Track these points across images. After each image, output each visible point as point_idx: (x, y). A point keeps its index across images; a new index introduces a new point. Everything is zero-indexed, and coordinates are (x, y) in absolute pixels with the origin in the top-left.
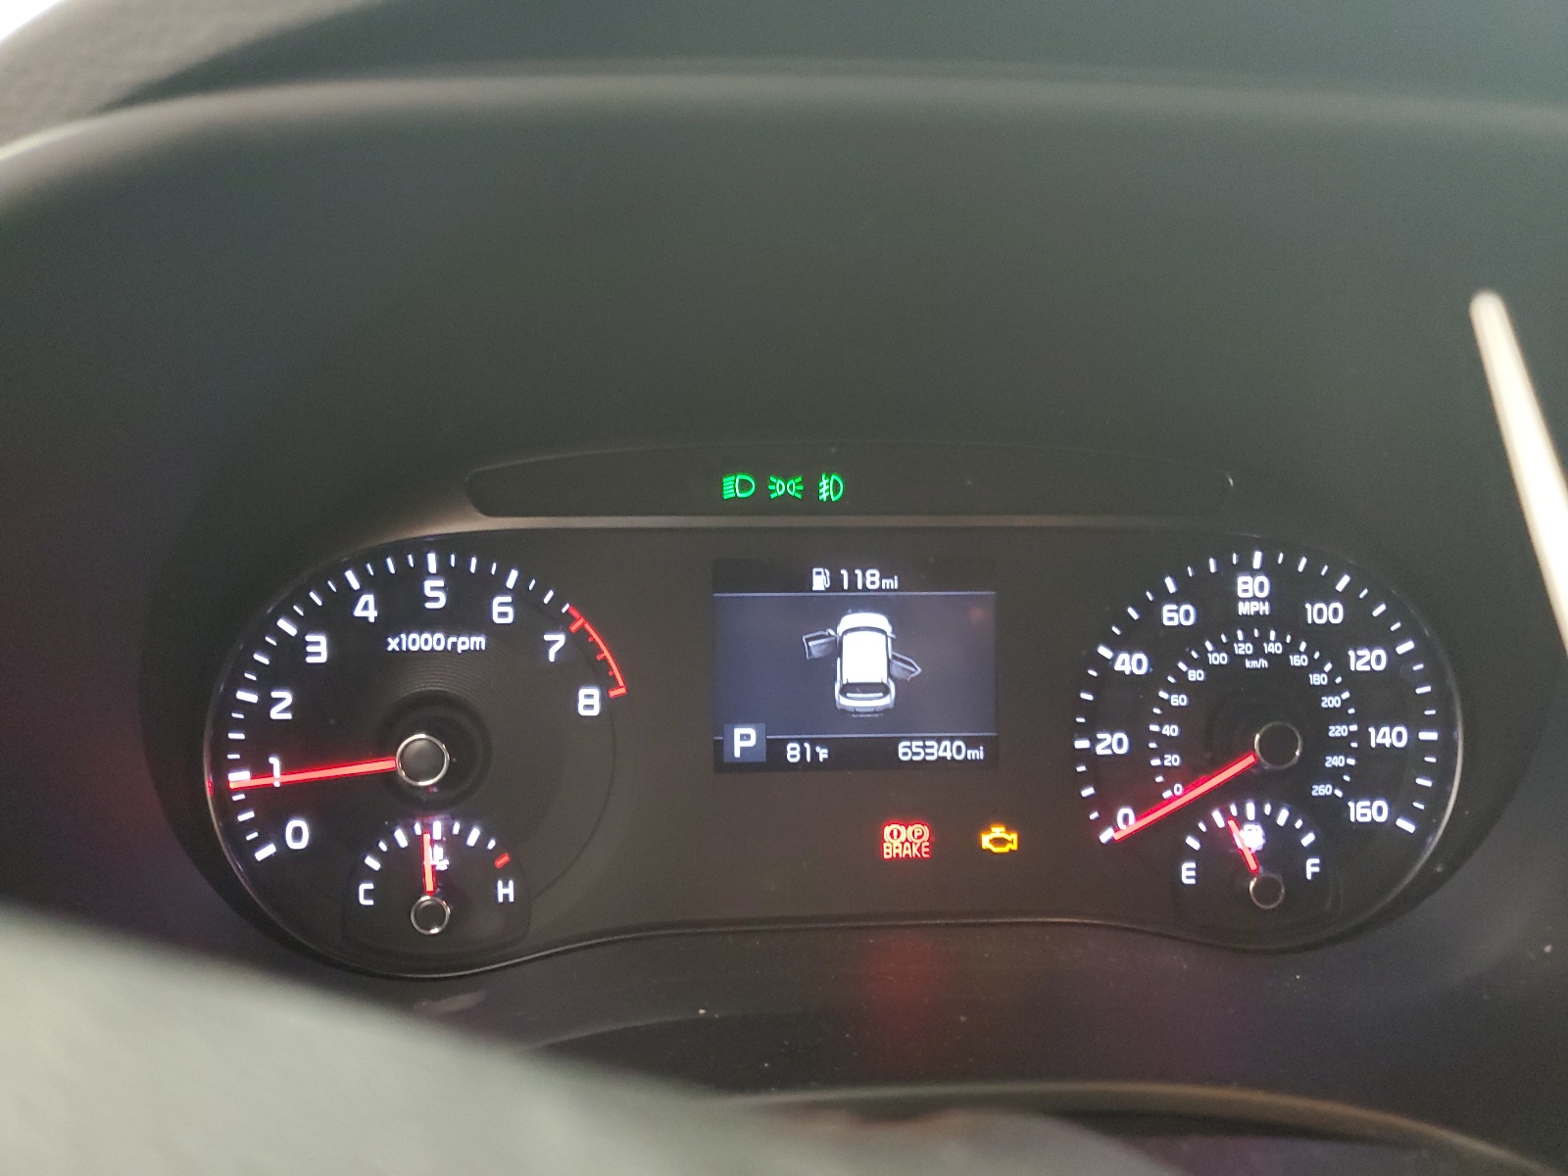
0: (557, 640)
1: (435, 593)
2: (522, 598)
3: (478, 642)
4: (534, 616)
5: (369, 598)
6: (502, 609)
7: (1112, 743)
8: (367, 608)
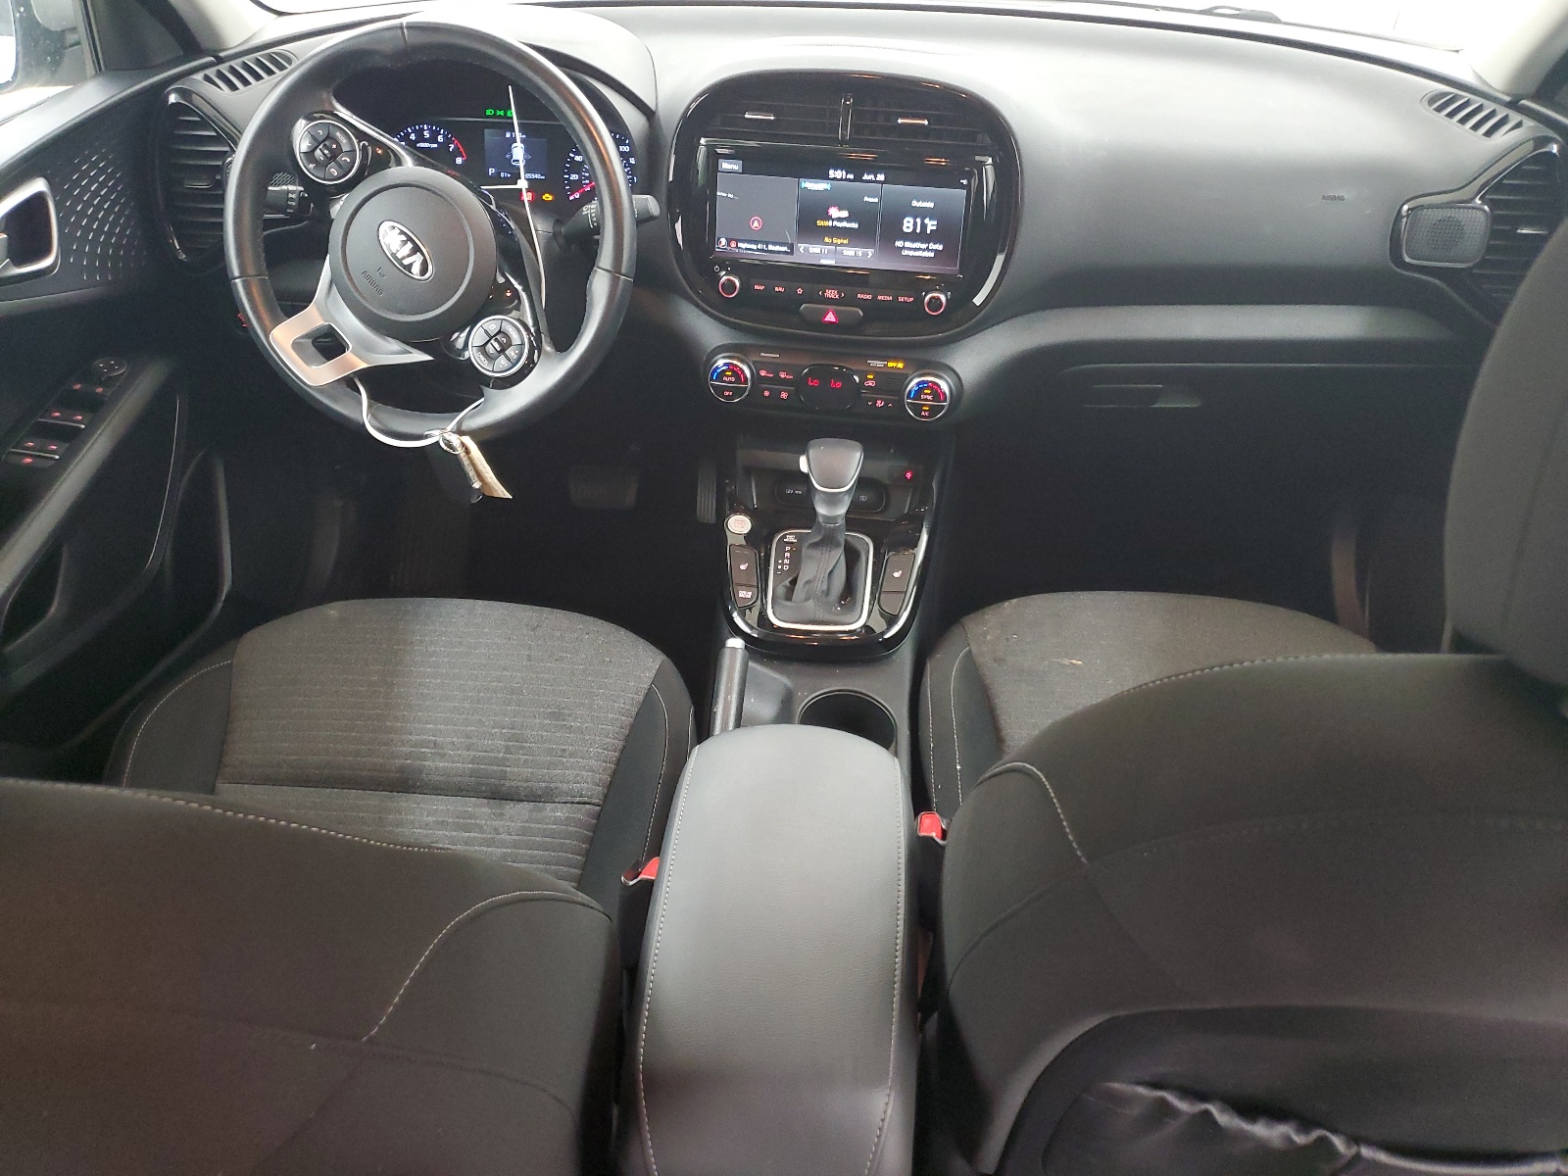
0: (452, 146)
1: (427, 134)
2: (445, 136)
3: (435, 146)
4: (448, 141)
5: (413, 135)
6: (440, 139)
7: (574, 177)
8: (413, 137)
